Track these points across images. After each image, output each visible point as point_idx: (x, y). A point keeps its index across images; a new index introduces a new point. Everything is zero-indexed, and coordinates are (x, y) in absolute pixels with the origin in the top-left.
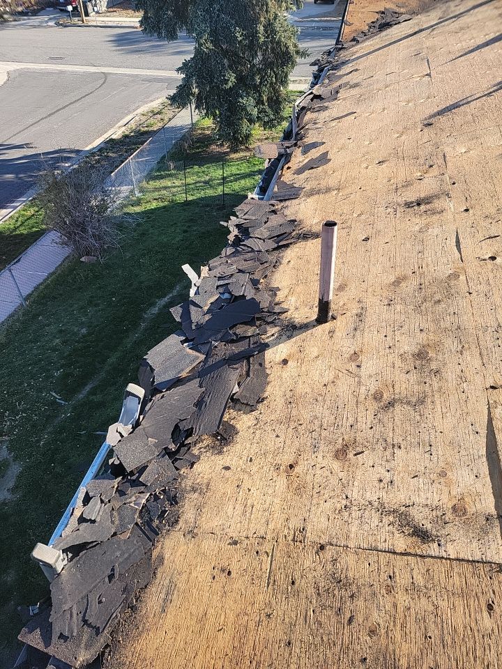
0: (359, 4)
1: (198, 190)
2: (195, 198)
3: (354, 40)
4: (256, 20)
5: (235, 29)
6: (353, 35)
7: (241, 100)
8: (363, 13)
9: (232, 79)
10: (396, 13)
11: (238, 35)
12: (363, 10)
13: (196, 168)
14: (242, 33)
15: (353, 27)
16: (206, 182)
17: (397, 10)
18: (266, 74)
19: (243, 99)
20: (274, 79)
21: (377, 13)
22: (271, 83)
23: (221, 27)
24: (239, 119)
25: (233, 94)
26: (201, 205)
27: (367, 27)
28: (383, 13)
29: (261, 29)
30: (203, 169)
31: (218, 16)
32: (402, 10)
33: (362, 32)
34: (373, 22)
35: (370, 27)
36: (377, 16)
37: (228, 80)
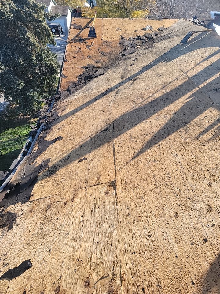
0: (70, 62)
1: (10, 146)
2: (8, 152)
3: (68, 90)
4: (30, 53)
5: (18, 58)
6: (68, 85)
7: (29, 94)
8: (73, 68)
9: (22, 84)
10: (95, 67)
11: (20, 61)
12: (74, 66)
13: (11, 130)
14: (23, 60)
15: (68, 80)
16: (16, 139)
17: (96, 65)
18: (43, 78)
19: (31, 93)
20: (48, 81)
21: (82, 67)
22: (47, 82)
23: (10, 58)
24: (31, 103)
25: (24, 91)
26: (11, 157)
27: (77, 79)
28: (86, 68)
29: (34, 57)
30: (15, 130)
31: (7, 52)
32: (99, 65)
33: (74, 83)
34: (80, 75)
35: (79, 79)
36: (83, 70)
37: (20, 85)
